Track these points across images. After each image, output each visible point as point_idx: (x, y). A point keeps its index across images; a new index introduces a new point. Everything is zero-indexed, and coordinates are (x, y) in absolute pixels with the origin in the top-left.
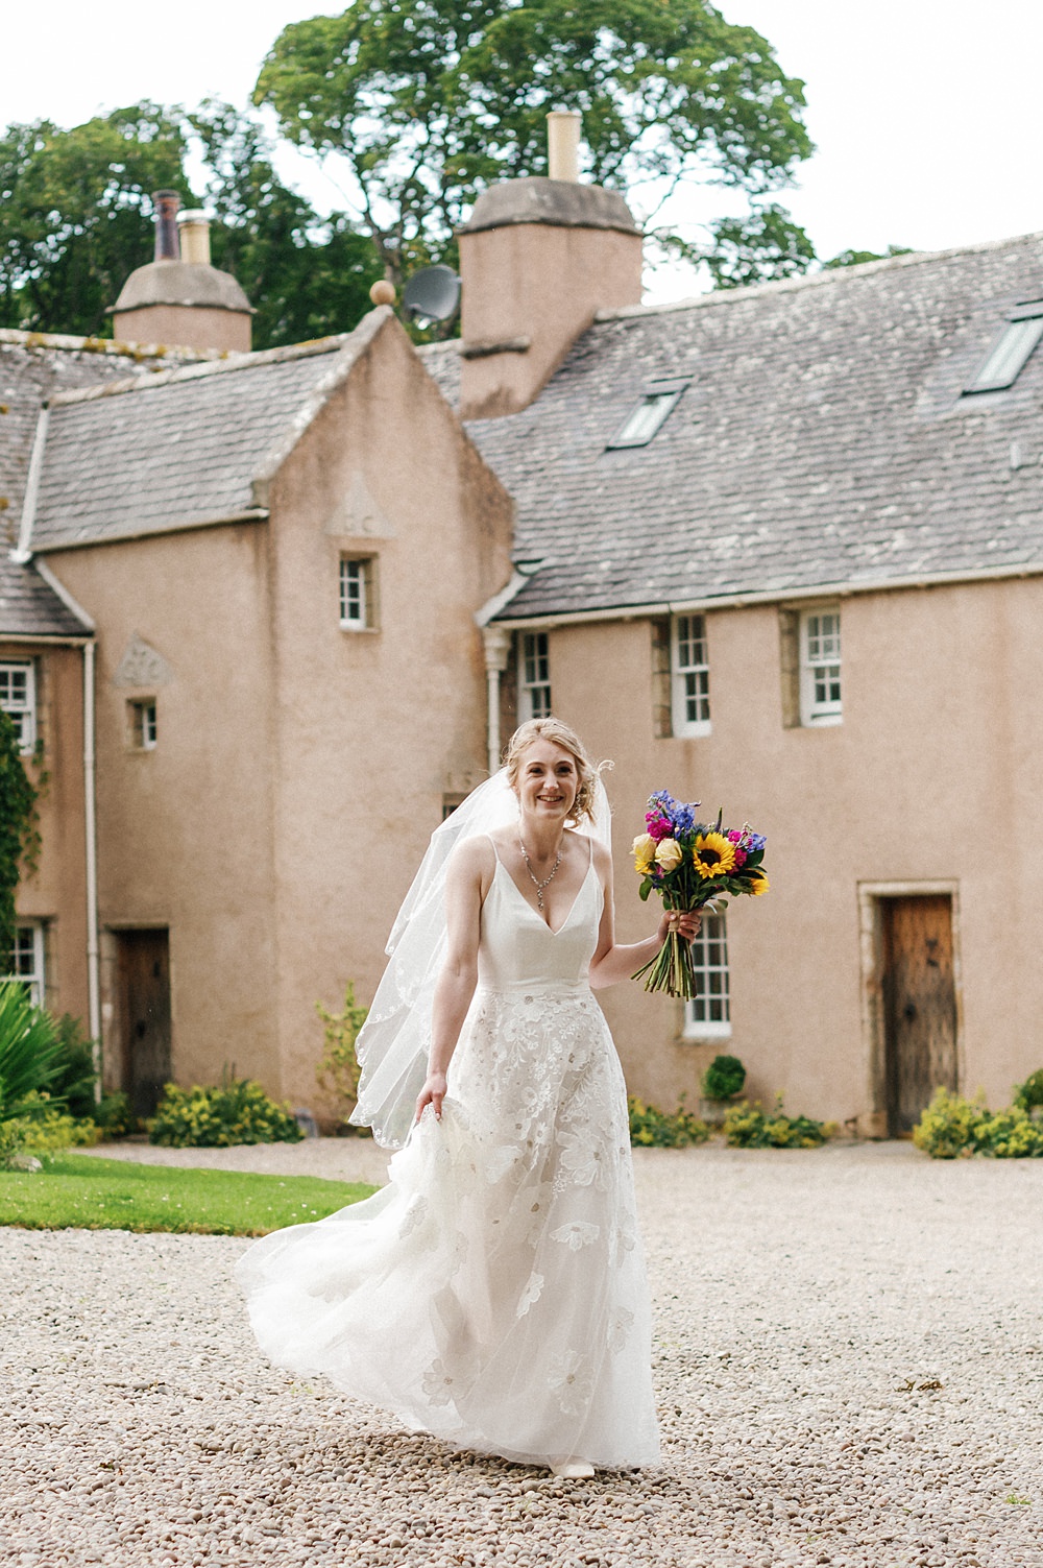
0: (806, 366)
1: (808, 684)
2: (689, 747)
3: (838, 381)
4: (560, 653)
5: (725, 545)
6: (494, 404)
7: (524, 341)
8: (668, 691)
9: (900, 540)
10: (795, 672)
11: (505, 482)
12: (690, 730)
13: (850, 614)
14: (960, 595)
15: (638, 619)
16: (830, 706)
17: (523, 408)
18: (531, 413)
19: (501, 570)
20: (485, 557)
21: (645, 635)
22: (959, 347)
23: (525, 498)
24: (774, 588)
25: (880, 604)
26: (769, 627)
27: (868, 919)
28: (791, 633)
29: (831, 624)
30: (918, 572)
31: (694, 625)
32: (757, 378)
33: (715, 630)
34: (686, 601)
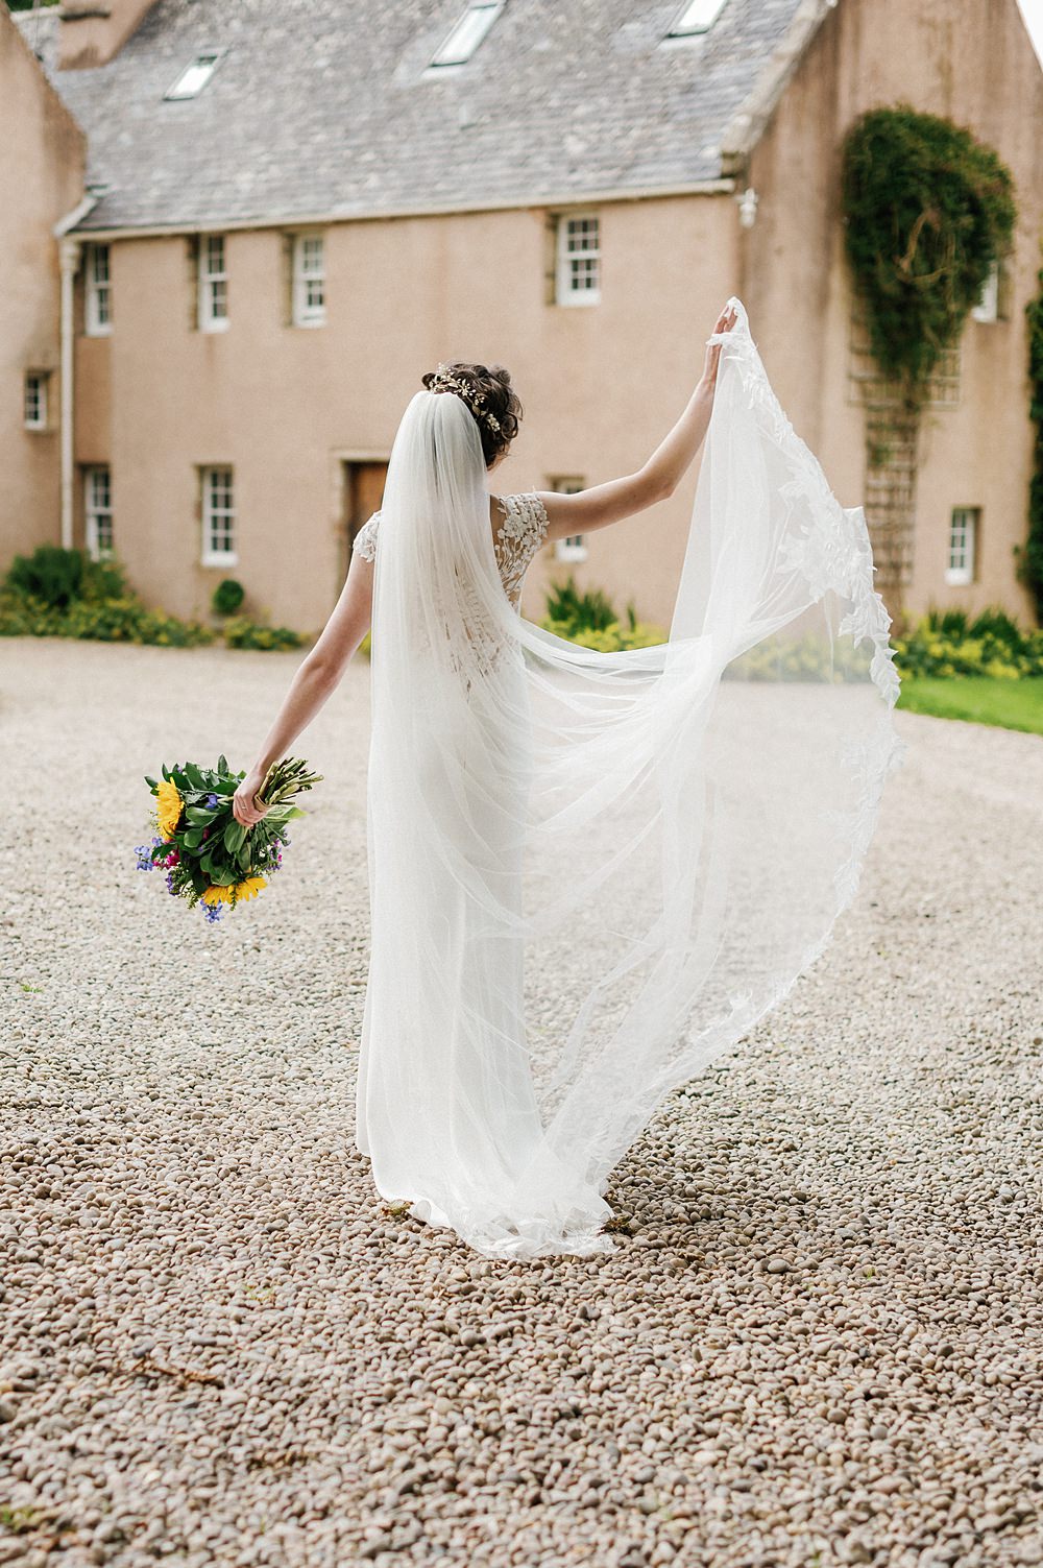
0: (317, 38)
1: (301, 293)
2: (211, 339)
3: (340, 51)
4: (119, 261)
5: (245, 180)
6: (83, 60)
7: (107, 8)
8: (197, 293)
9: (373, 181)
10: (290, 283)
11: (83, 123)
12: (213, 325)
13: (332, 238)
14: (414, 226)
15: (175, 236)
16: (317, 310)
17: (104, 63)
18: (111, 68)
19: (75, 190)
20: (62, 182)
21: (180, 250)
22: (431, 28)
23: (97, 137)
24: (277, 214)
25: (353, 232)
26: (272, 245)
27: (338, 478)
28: (289, 251)
29: (315, 245)
30: (383, 208)
31: (217, 241)
32: (281, 46)
33: (233, 247)
34: (210, 223)
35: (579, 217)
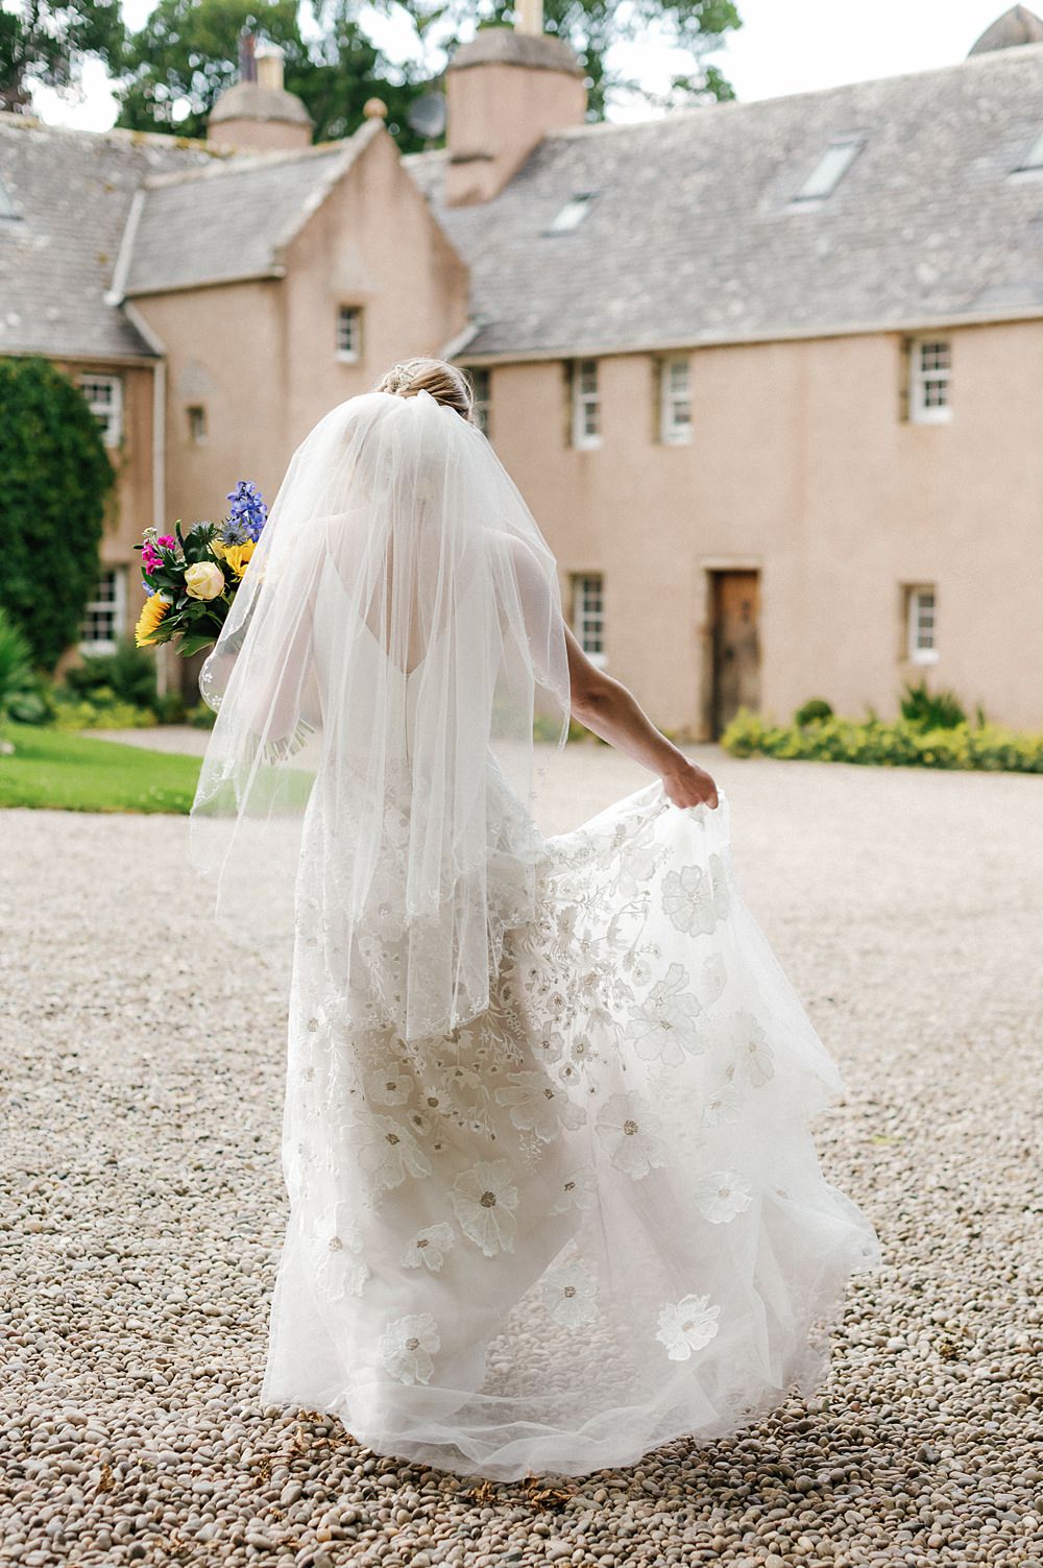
0: (685, 175)
1: (669, 413)
2: (584, 457)
3: (707, 189)
4: (500, 384)
5: (617, 307)
6: (469, 199)
7: (489, 151)
8: (571, 413)
9: (737, 308)
10: (657, 403)
11: (467, 257)
12: (587, 443)
13: (698, 363)
14: (776, 351)
15: (552, 361)
16: (684, 428)
17: (487, 202)
18: (495, 207)
19: (458, 319)
20: (447, 310)
21: (554, 375)
22: (793, 165)
23: (481, 269)
24: (648, 340)
25: (719, 355)
26: (641, 370)
27: (702, 585)
28: (657, 374)
29: (681, 368)
30: (746, 332)
31: (590, 366)
32: (651, 185)
33: (606, 373)
34: (584, 349)
35: (932, 339)
